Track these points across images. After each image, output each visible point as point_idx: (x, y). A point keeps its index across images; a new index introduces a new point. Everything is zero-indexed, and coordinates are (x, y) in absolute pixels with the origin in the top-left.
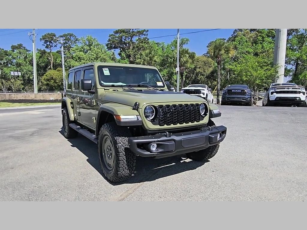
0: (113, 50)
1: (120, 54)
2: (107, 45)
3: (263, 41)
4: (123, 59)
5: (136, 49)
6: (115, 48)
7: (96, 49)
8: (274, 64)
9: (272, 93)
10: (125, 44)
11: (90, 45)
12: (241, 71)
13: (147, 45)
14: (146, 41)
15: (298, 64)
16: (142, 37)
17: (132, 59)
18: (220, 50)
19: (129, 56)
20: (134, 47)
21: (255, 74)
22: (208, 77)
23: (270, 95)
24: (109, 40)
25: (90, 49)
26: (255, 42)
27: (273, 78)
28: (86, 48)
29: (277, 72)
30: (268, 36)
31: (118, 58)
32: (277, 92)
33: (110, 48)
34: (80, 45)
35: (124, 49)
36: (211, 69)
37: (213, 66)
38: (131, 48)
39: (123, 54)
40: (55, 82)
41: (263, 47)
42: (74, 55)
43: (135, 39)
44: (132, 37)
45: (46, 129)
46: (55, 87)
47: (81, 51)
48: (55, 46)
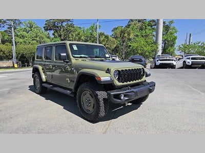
0: (48, 31)
1: (53, 34)
2: (44, 28)
3: (146, 28)
4: (55, 37)
5: (66, 31)
6: (50, 30)
7: (35, 30)
8: (156, 43)
9: (158, 61)
10: (58, 27)
11: (31, 27)
12: (137, 47)
13: (73, 29)
14: (72, 26)
15: (165, 43)
16: (70, 23)
17: (62, 38)
18: (124, 34)
19: (60, 36)
20: (64, 30)
21: (145, 49)
22: (113, 51)
23: (156, 62)
24: (46, 24)
25: (31, 30)
26: (141, 29)
27: (156, 51)
28: (28, 29)
29: (158, 48)
30: (149, 26)
31: (52, 36)
32: (160, 60)
33: (46, 30)
34: (23, 27)
35: (56, 31)
36: (115, 46)
37: (116, 44)
38: (62, 30)
39: (56, 34)
40: (4, 53)
41: (146, 32)
42: (19, 34)
43: (64, 24)
44: (62, 23)
45: (18, 88)
46: (4, 56)
47: (24, 31)
48: (3, 27)
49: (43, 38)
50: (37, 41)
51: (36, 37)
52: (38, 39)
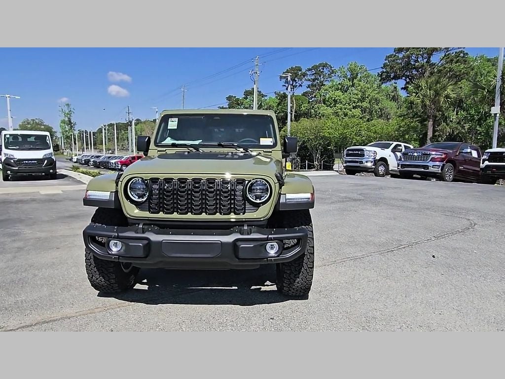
0: (393, 83)
1: (405, 88)
2: (380, 75)
6: (395, 78)
7: (362, 83)
10: (416, 68)
11: (352, 79)
14: (460, 58)
20: (431, 74)
24: (385, 66)
25: (353, 85)
28: (347, 84)
35: (412, 79)
43: (435, 59)
44: (430, 55)
47: (338, 89)
48: (301, 85)
49: (377, 101)
50: (364, 110)
51: (362, 100)
52: (365, 104)
